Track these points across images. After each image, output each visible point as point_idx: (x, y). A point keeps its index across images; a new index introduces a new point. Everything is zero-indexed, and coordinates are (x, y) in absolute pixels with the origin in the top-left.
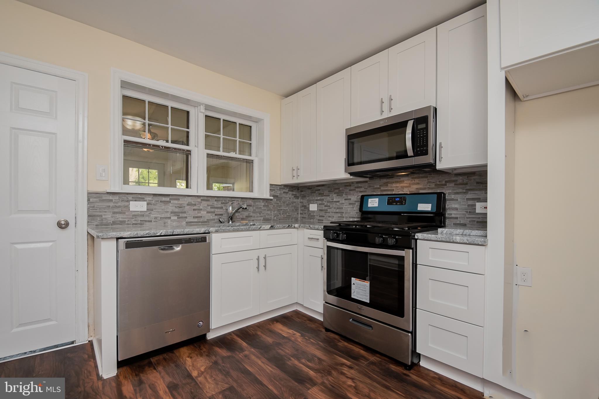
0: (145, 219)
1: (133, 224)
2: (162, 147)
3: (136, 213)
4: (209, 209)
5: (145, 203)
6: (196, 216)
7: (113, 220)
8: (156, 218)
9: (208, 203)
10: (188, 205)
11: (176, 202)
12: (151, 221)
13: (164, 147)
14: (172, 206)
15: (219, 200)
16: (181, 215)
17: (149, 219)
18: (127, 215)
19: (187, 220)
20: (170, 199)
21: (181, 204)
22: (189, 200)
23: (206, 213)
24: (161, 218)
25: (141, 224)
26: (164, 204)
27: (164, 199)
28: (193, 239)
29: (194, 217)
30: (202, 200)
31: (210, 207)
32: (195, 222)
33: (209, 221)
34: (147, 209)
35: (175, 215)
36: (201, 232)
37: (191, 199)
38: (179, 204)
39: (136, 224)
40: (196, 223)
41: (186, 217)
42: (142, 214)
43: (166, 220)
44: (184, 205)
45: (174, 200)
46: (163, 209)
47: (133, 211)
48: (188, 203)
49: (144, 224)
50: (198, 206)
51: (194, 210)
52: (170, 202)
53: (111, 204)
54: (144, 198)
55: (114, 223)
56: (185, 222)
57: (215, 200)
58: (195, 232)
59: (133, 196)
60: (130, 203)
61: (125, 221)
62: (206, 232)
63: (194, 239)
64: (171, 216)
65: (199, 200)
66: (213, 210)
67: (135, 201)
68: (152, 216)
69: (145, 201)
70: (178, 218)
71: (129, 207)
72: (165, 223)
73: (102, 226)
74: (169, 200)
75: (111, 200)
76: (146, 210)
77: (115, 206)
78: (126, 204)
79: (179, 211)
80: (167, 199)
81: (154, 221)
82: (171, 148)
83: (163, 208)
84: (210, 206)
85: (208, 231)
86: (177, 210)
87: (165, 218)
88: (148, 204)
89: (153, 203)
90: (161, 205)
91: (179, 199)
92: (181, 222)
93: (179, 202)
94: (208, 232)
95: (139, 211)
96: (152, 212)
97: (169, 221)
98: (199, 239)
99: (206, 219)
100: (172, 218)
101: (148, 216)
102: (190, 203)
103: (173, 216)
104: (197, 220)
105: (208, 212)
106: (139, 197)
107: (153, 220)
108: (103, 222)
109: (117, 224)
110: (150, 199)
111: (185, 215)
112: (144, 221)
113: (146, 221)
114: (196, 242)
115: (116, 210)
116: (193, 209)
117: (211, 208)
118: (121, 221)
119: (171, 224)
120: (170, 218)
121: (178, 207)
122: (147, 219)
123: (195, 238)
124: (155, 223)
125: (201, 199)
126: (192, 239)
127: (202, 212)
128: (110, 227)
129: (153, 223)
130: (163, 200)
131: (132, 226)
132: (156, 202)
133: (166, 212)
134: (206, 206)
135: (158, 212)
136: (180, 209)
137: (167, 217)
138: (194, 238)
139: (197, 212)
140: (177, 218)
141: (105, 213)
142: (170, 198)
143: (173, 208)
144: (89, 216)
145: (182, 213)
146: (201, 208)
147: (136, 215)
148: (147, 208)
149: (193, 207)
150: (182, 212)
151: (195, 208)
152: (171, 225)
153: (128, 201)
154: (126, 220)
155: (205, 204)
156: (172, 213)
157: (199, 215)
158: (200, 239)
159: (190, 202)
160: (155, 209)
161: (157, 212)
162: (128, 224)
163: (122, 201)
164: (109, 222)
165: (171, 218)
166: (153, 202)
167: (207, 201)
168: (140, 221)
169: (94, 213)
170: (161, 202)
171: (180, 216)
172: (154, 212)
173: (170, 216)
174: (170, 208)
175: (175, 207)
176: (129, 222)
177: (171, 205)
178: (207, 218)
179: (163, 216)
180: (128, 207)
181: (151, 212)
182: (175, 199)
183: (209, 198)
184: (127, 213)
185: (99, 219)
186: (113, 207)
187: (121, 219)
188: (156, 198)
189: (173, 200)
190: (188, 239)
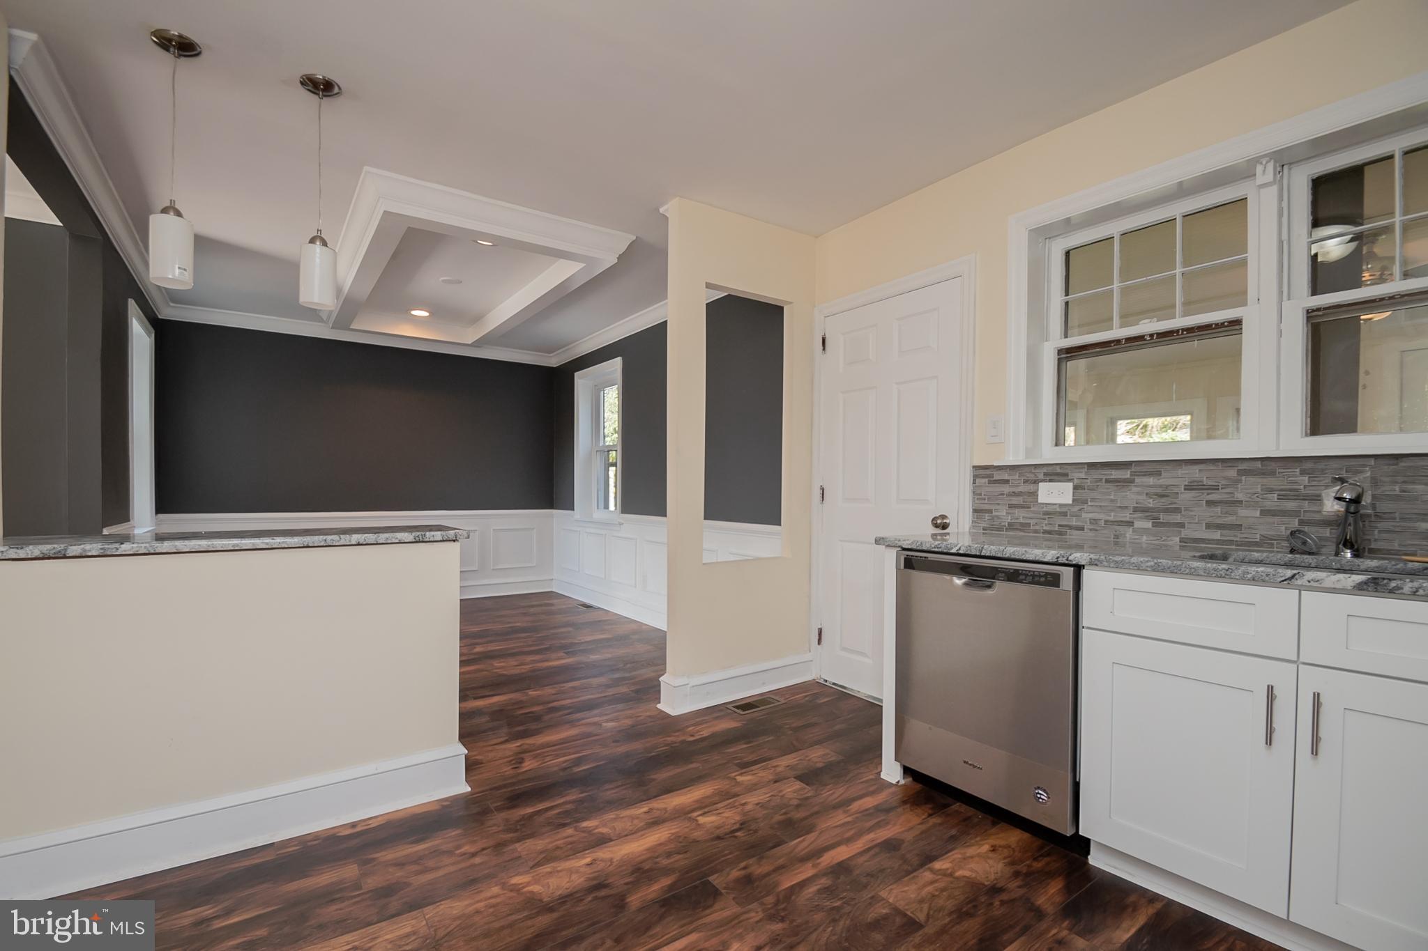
0: (1070, 523)
1: (1045, 532)
2: (1151, 335)
3: (1050, 509)
4: (1272, 501)
5: (1070, 485)
6: (1219, 521)
7: (1009, 521)
8: (1094, 521)
9: (1271, 482)
10: (1188, 488)
11: (1151, 480)
12: (1082, 529)
13: (1158, 334)
14: (1138, 493)
15: (1323, 471)
16: (1163, 517)
17: (1079, 524)
18: (1034, 512)
19: (1186, 533)
20: (1133, 474)
21: (1167, 487)
22: (1195, 473)
23: (1258, 514)
24: (1106, 522)
25: (1060, 533)
26: (1117, 486)
27: (1115, 474)
28: (1024, 572)
29: (1208, 526)
30: (1242, 473)
31: (1276, 495)
32: (1213, 540)
33: (1272, 544)
34: (1074, 500)
35: (1147, 518)
36: (1046, 560)
37: (1200, 470)
38: (1161, 486)
39: (1050, 532)
40: (1217, 544)
41: (1182, 525)
42: (1062, 511)
43: (1121, 529)
44: (1176, 490)
45: (1145, 475)
46: (1112, 501)
47: (1046, 504)
48: (1189, 482)
49: (1065, 534)
50: (1228, 490)
51: (1210, 503)
52: (1132, 481)
53: (1006, 489)
54: (1067, 475)
55: (1011, 526)
56: (1177, 539)
57: (1303, 473)
58: (1031, 557)
59: (1045, 470)
60: (1038, 486)
61: (1030, 523)
62: (1060, 560)
63: (1027, 575)
64: (1134, 518)
65: (1232, 473)
66: (1290, 505)
67: (1051, 481)
68: (1084, 515)
69: (1069, 480)
70: (1155, 525)
71: (1037, 495)
72: (1117, 537)
73: (992, 530)
74: (1128, 476)
75: (1007, 482)
76: (1071, 502)
77: (1013, 492)
78: (1031, 488)
79: (1159, 505)
80: (1126, 474)
81: (1091, 530)
82: (1177, 331)
83: (1112, 497)
84: (1277, 492)
85: (1067, 560)
86: (1151, 503)
87: (1116, 523)
88: (1075, 488)
89: (1088, 486)
90: (1110, 490)
91: (1159, 474)
92: (1164, 538)
93: (1161, 481)
94: (1067, 562)
95: (1056, 504)
96: (1085, 506)
97: (1129, 533)
98: (1040, 576)
99: (1258, 536)
100: (1138, 524)
101: (1077, 516)
102: (1198, 482)
103: (1141, 518)
104: (1221, 535)
105: (1265, 513)
106: (1057, 473)
107: (1088, 526)
108: (995, 523)
109: (1017, 529)
110: (1083, 475)
111: (1177, 518)
112: (1066, 526)
113: (1070, 527)
114: (1030, 583)
115: (1015, 500)
116: (1207, 501)
117: (1281, 498)
118: (1021, 524)
119: (1135, 539)
120: (1130, 523)
121: (1157, 494)
122: (1074, 522)
123: (1030, 571)
124: (1091, 534)
125: (1238, 470)
126: (1020, 572)
127: (1243, 512)
128: (1003, 534)
129: (1088, 534)
130: (1113, 477)
131: (1041, 535)
132: (1097, 482)
133: (1120, 507)
134: (1259, 490)
135: (1100, 506)
136: (1164, 500)
137: (1122, 521)
138: (1026, 571)
139: (1219, 509)
140: (1153, 526)
141: (997, 507)
142: (1133, 470)
143: (1140, 497)
144: (975, 511)
145: (1167, 511)
146: (1239, 496)
147: (1051, 512)
148: (1073, 496)
149: (1208, 494)
150: (1167, 509)
151: (1215, 497)
152: (1133, 543)
153: (1036, 482)
154: (1032, 522)
155: (1254, 485)
156: (1136, 510)
157: (1230, 519)
158: (1042, 576)
159: (1198, 479)
160: (1093, 500)
161: (1097, 506)
162: (1036, 531)
163: (1026, 481)
164: (1003, 524)
165: (1133, 522)
166: (1089, 484)
167: (1263, 474)
168: (1059, 526)
169: (982, 505)
170: (1107, 481)
171: (1161, 521)
172: (1090, 508)
173: (1130, 518)
174: (1132, 496)
175: (1147, 494)
176: (1037, 528)
177: (1135, 489)
178: (1264, 533)
179: (1111, 518)
180: (1034, 494)
181: (1083, 507)
182: (1150, 474)
183: (1272, 465)
184: (1032, 509)
185: (987, 516)
186: (1010, 495)
187: (1021, 520)
188: (1096, 474)
189: (1143, 475)
190: (1012, 571)
